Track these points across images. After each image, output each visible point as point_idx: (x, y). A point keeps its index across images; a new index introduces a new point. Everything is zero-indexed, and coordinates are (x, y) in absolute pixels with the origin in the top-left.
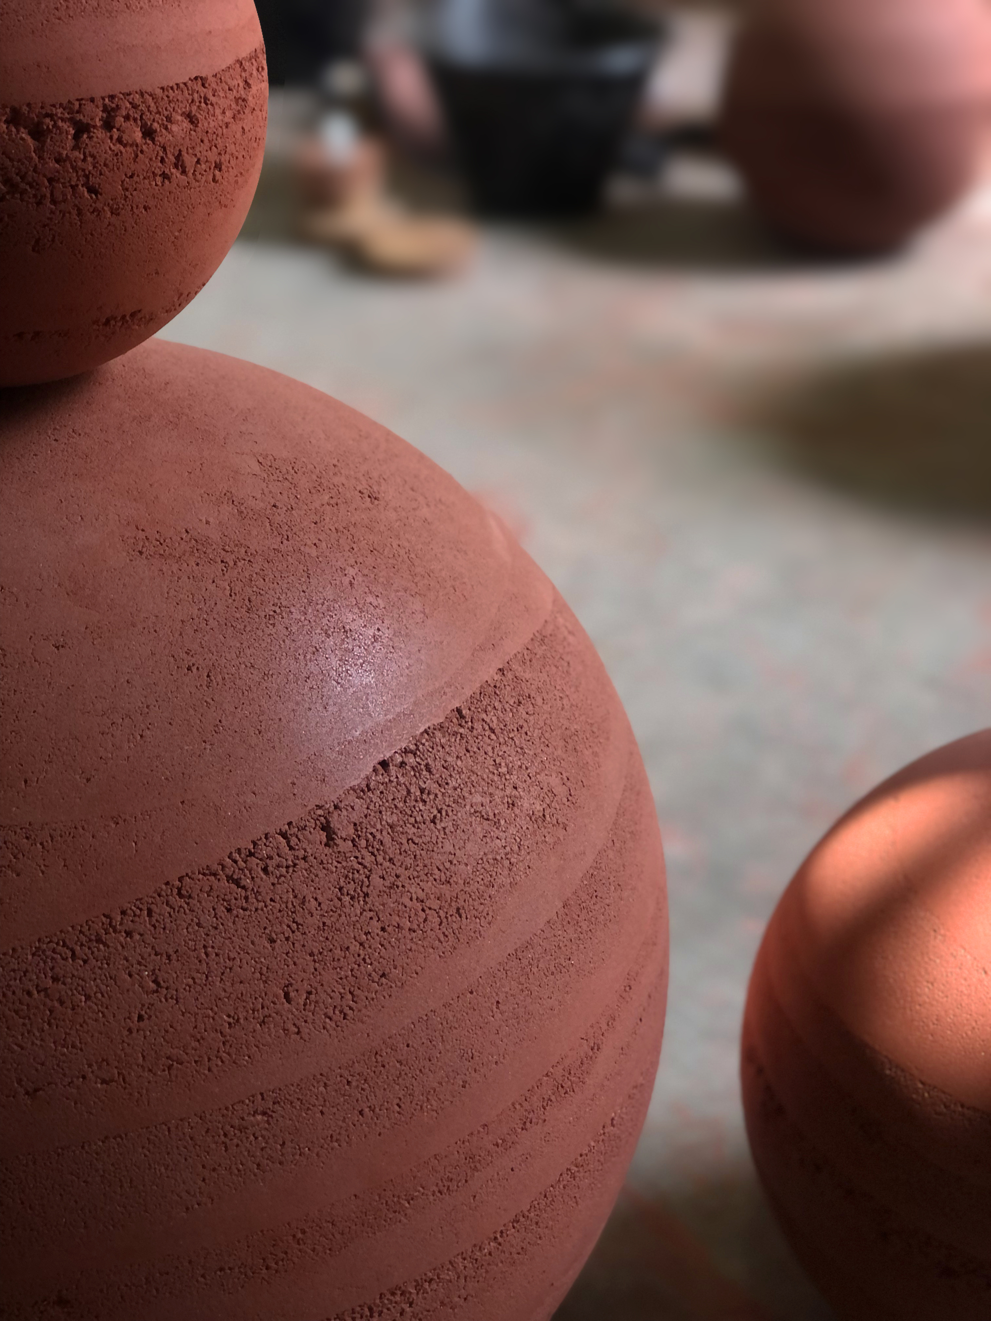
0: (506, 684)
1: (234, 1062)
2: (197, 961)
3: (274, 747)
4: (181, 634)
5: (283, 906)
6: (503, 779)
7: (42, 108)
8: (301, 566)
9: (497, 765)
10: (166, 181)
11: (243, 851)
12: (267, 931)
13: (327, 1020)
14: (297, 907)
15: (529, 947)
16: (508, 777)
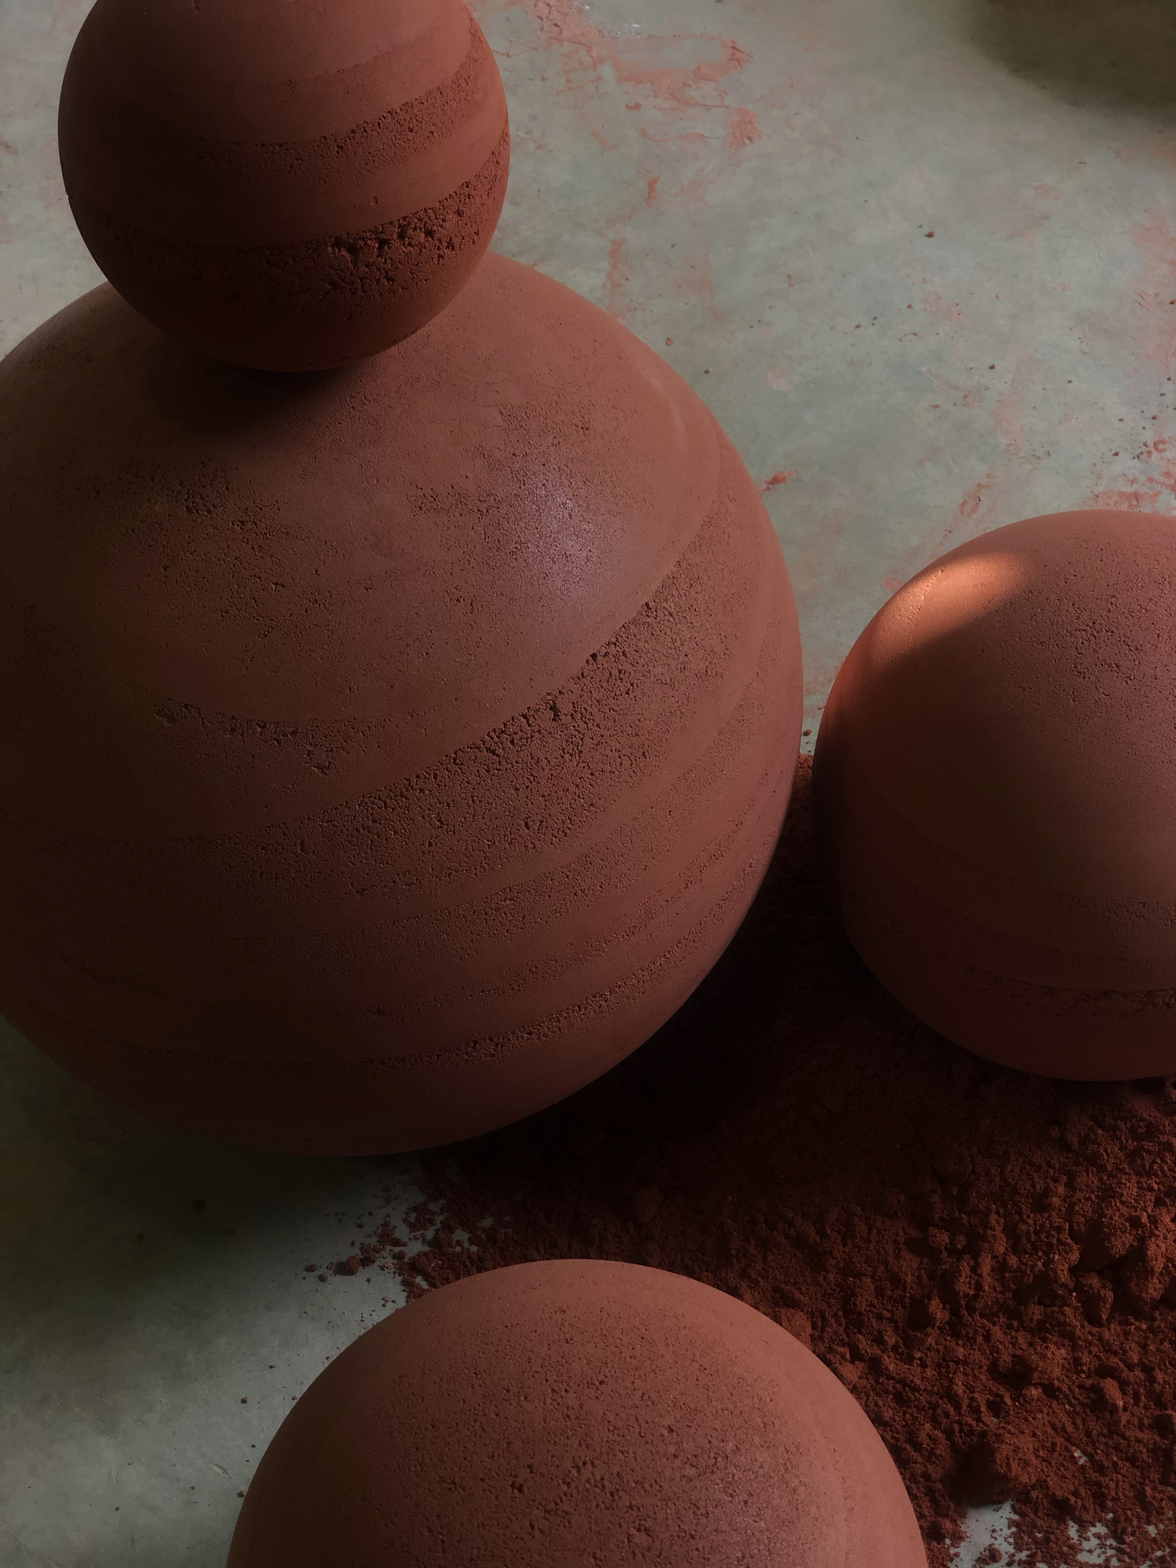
0: (681, 573)
1: (492, 869)
2: (467, 807)
3: (517, 654)
4: (451, 574)
5: (524, 765)
6: (678, 651)
7: (357, 234)
8: (534, 506)
9: (674, 641)
10: (441, 260)
11: (497, 730)
12: (514, 783)
13: (554, 838)
14: (534, 766)
15: (693, 769)
16: (681, 649)
